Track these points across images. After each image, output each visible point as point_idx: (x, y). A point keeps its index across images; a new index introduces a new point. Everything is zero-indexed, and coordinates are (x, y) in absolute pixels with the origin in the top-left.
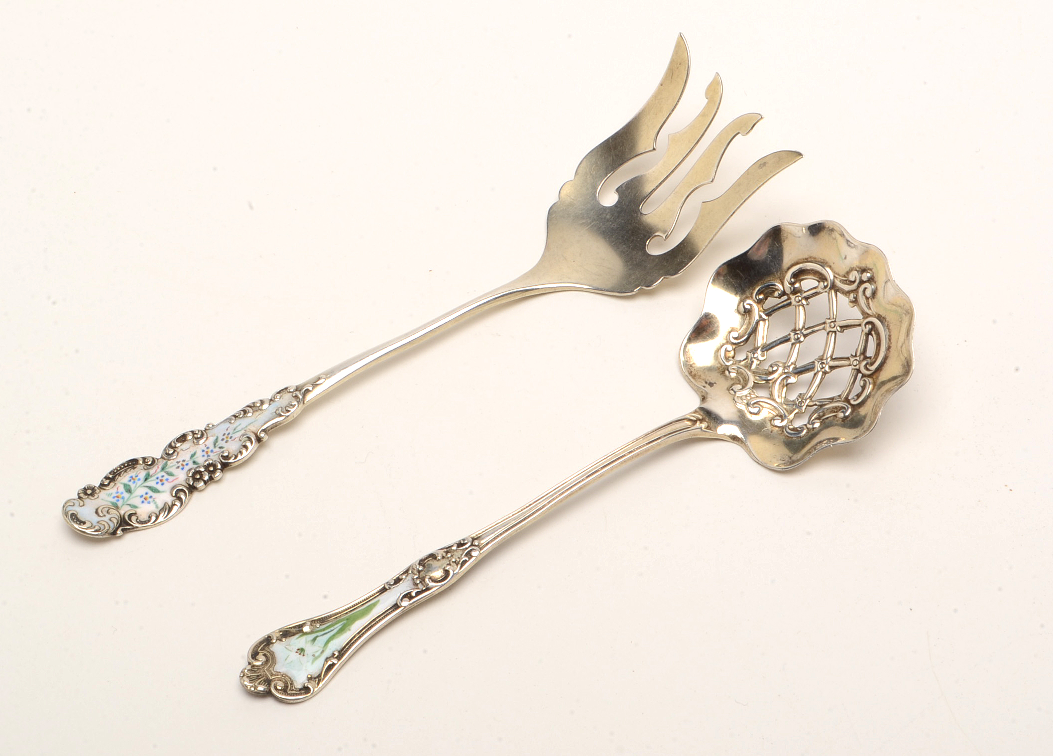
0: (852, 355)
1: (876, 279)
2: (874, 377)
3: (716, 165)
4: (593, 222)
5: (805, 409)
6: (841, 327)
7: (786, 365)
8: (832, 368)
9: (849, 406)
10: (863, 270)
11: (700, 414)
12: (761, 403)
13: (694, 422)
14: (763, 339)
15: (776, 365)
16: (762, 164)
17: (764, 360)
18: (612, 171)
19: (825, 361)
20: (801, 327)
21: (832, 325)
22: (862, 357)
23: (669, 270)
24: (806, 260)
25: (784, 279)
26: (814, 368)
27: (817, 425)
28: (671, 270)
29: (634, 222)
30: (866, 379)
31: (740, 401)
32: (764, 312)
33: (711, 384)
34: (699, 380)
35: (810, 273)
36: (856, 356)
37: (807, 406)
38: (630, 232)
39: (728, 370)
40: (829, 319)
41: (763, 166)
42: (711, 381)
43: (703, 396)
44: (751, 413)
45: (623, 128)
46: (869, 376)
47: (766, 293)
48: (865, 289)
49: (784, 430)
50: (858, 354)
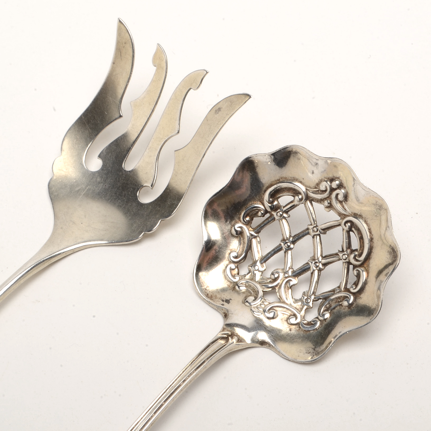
0: (339, 251)
1: (345, 185)
2: (365, 266)
3: (178, 119)
4: (87, 186)
5: (313, 304)
6: (323, 230)
7: (285, 271)
8: (325, 265)
9: (351, 294)
10: (332, 180)
11: (228, 331)
12: (275, 308)
13: (226, 339)
14: (259, 253)
15: (277, 273)
16: (217, 109)
17: (265, 270)
18: (90, 141)
19: (317, 261)
20: (288, 236)
21: (315, 229)
22: (349, 251)
23: (163, 214)
24: (279, 181)
25: (263, 200)
26: (310, 268)
27: (327, 315)
28: (165, 213)
29: (122, 180)
30: (358, 269)
31: (256, 310)
32: (253, 231)
33: (228, 301)
34: (216, 300)
35: (284, 191)
36: (343, 251)
37: (313, 301)
38: (120, 188)
39: (237, 285)
40: (311, 225)
41: (219, 112)
42: (227, 299)
43: (224, 313)
44: (269, 318)
45: (91, 105)
46: (360, 266)
47: (252, 215)
48: (337, 195)
49: (301, 326)
50: (345, 249)
